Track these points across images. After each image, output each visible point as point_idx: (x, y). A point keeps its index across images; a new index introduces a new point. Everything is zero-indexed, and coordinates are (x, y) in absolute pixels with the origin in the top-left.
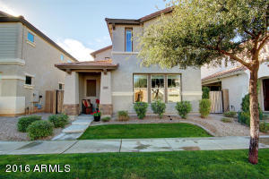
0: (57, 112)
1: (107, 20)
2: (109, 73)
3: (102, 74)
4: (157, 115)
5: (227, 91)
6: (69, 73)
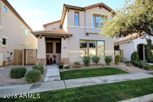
0: (25, 64)
1: (64, 5)
2: (67, 39)
4: (95, 63)
5: (123, 50)
6: (41, 38)
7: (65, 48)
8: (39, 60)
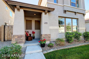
0: (4, 40)
2: (47, 14)
3: (43, 14)
6: (18, 10)
7: (46, 23)
8: (16, 37)
